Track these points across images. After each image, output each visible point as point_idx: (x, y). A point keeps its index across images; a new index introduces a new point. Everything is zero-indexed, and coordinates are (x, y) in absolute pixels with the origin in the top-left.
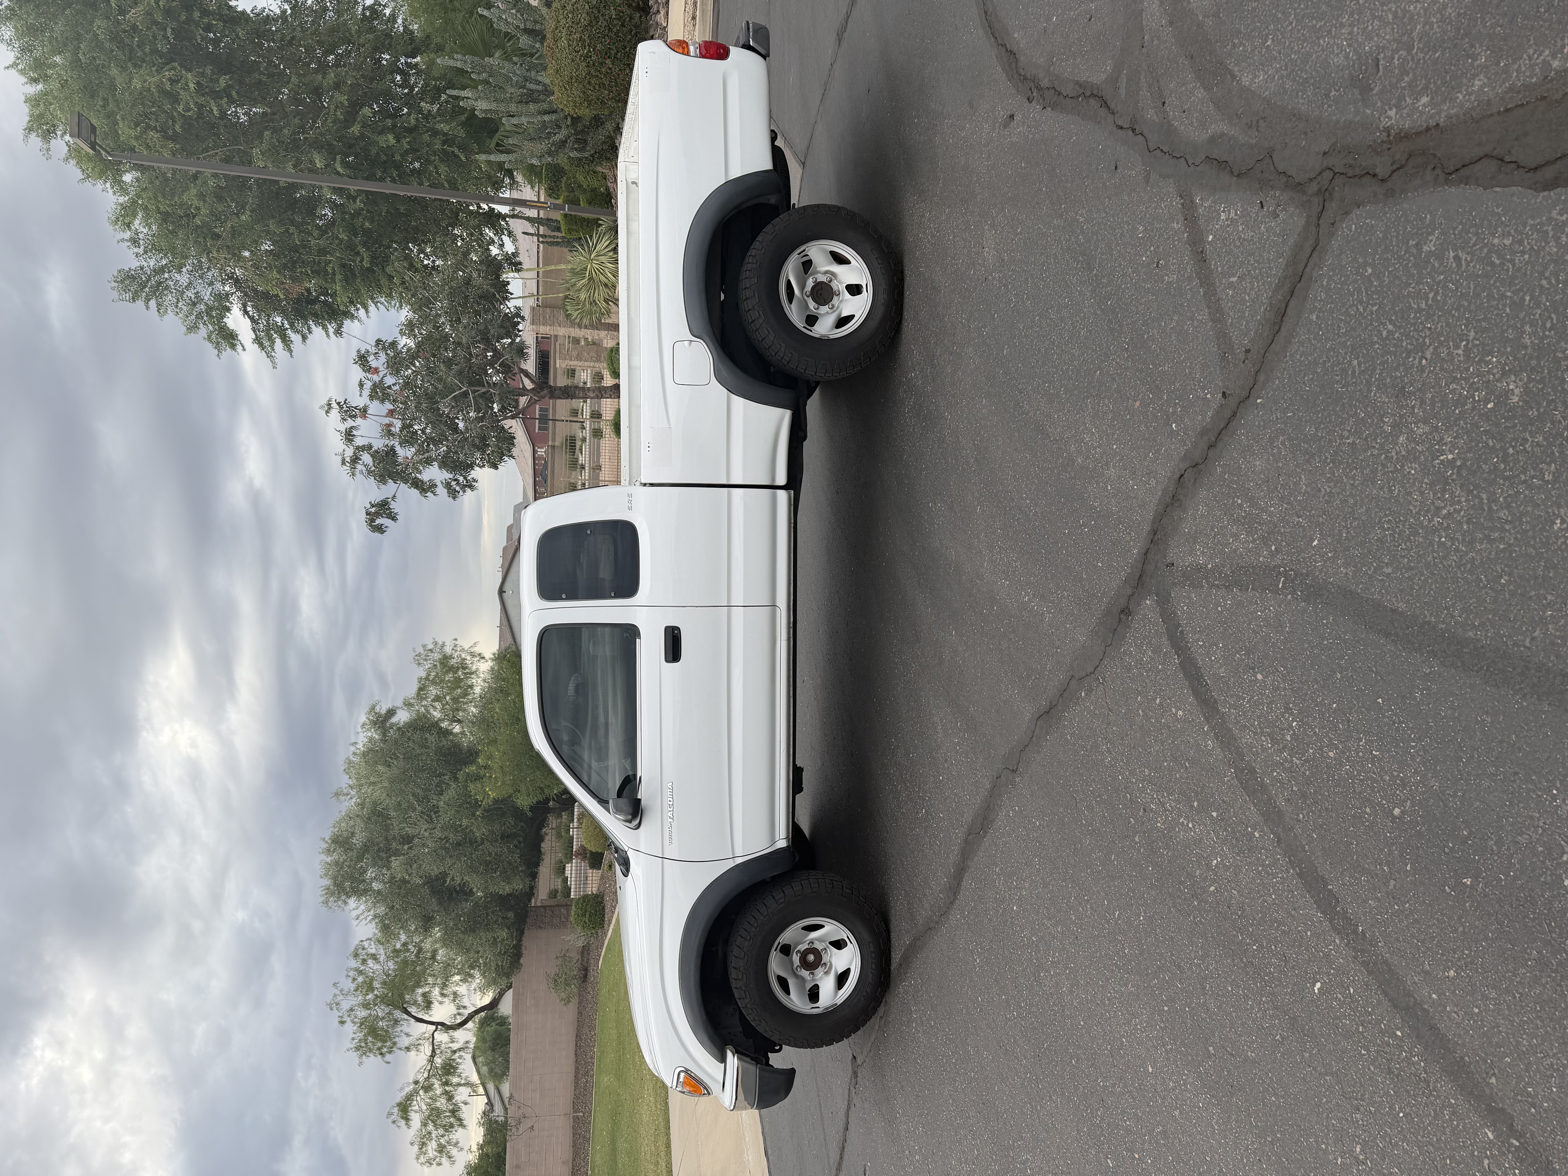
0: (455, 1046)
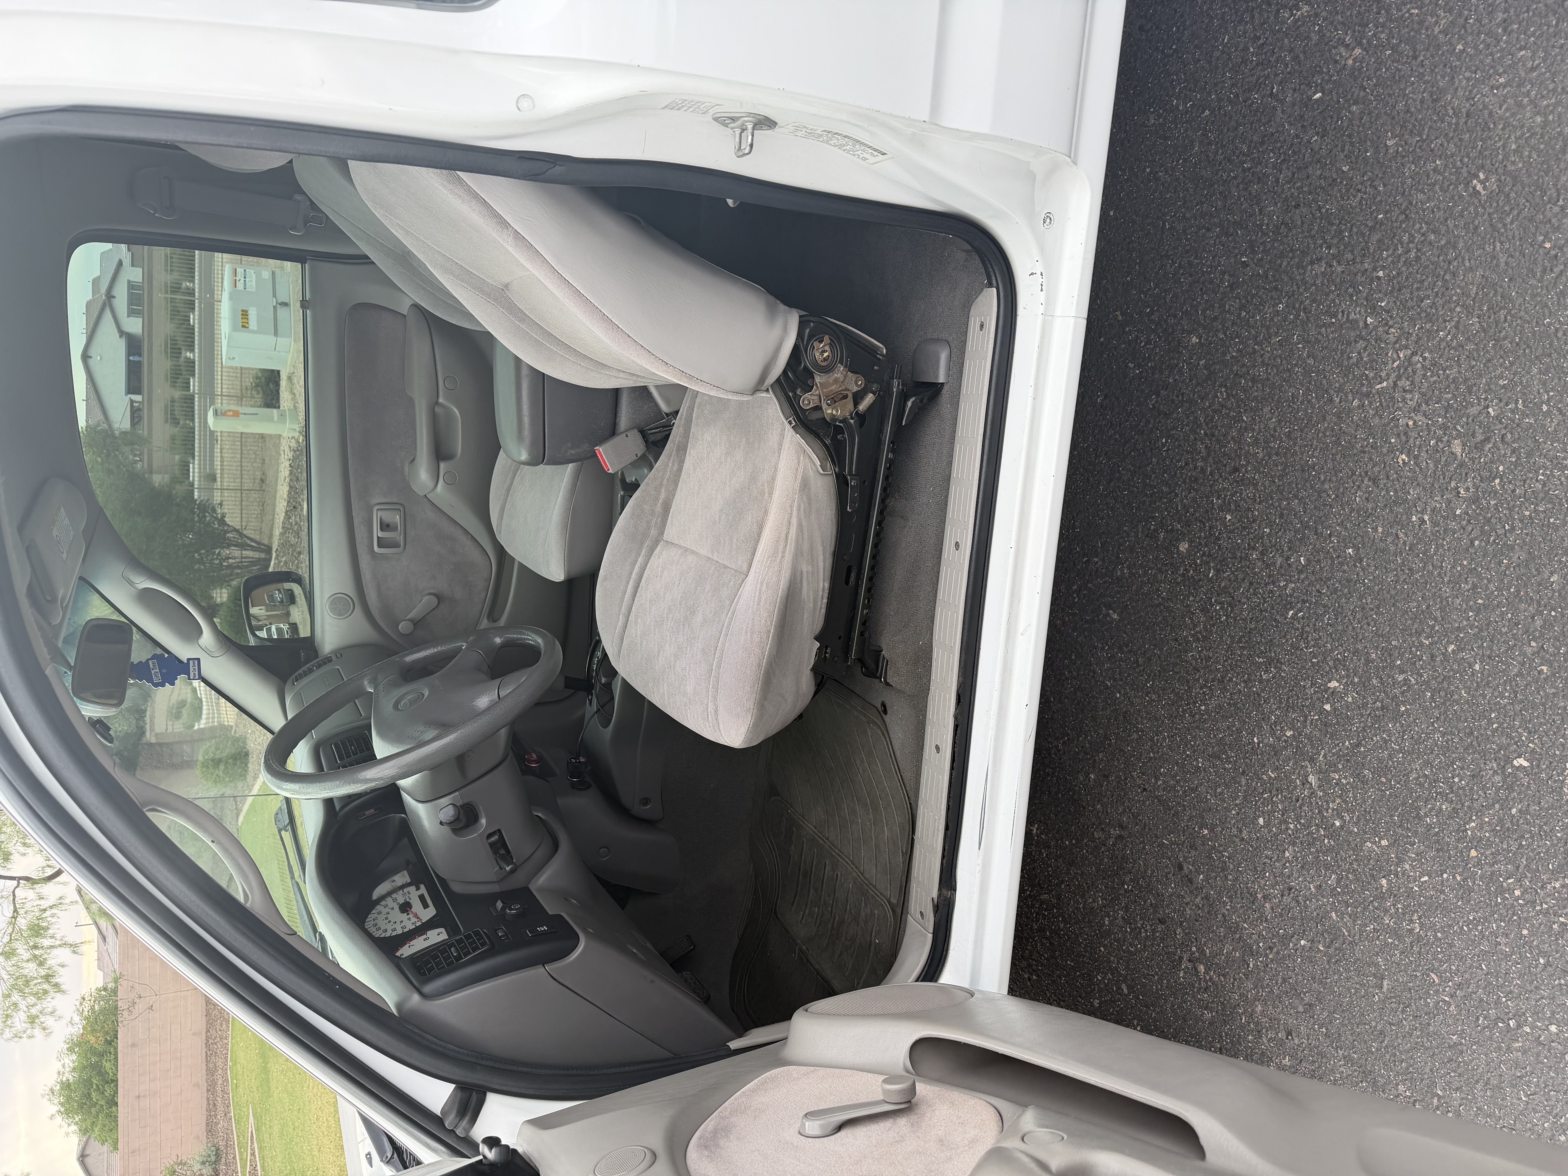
0: (45, 904)
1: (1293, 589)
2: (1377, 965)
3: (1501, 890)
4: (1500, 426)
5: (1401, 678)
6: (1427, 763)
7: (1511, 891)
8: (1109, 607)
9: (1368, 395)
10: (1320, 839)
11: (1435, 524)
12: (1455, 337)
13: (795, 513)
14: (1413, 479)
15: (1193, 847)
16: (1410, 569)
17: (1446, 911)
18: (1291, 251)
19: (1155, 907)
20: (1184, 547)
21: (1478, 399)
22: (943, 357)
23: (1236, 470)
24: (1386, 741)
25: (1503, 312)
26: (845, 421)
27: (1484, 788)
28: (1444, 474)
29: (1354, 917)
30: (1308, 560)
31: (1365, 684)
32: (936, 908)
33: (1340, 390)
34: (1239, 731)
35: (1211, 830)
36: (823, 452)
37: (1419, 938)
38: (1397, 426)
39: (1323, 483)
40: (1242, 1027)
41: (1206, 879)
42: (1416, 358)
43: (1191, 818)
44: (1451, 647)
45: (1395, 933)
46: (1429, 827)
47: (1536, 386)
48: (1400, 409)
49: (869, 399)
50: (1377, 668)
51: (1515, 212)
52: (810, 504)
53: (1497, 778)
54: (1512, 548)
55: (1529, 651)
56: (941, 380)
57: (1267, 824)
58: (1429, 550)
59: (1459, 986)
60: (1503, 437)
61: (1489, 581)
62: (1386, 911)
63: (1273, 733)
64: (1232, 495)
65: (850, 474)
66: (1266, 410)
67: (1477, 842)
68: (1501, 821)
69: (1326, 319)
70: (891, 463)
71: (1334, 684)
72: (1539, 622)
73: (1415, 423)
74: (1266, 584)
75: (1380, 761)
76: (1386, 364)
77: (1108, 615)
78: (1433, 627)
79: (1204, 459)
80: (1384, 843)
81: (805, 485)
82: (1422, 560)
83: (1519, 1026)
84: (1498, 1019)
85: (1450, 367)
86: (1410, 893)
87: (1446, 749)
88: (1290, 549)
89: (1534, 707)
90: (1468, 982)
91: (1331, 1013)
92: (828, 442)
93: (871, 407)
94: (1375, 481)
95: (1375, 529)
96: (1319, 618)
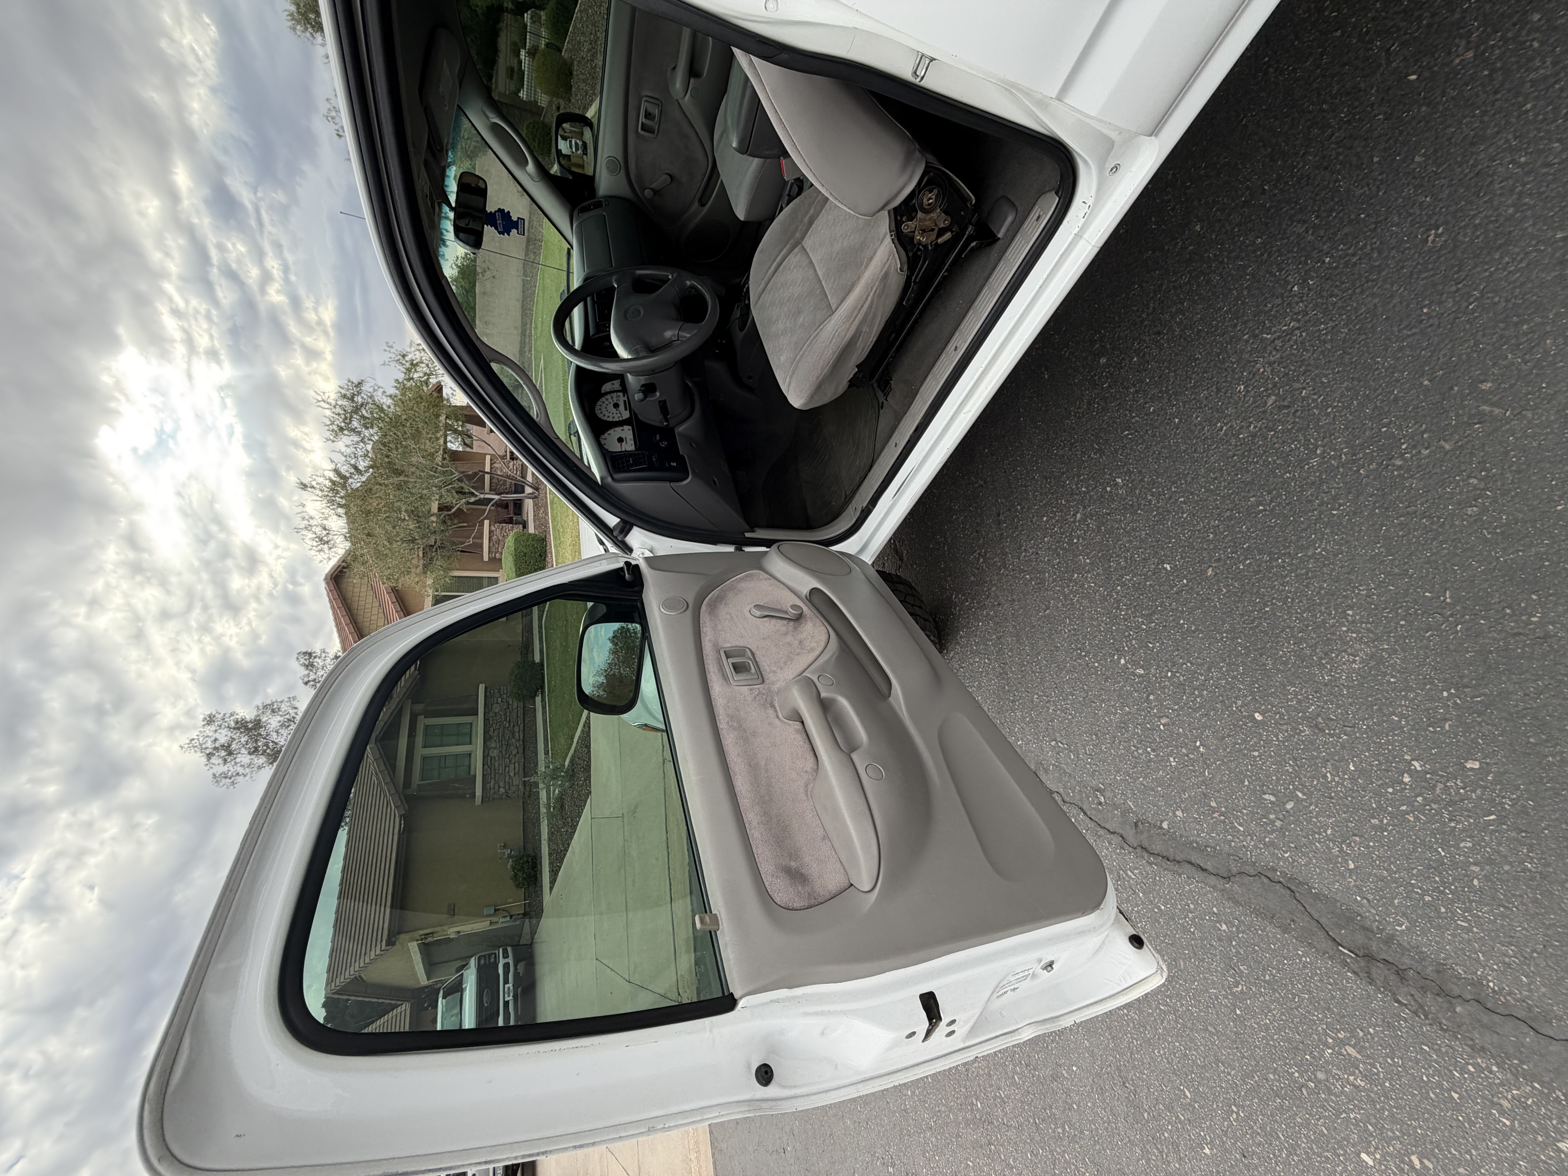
1: (1137, 421)
2: (1050, 603)
3: (1118, 608)
4: (1300, 404)
5: (1149, 498)
6: (1130, 541)
7: (1121, 610)
8: (1046, 369)
9: (1256, 336)
10: (1064, 542)
11: (1226, 434)
12: (1326, 334)
13: (872, 294)
14: (1236, 403)
15: (1009, 510)
16: (1196, 450)
17: (1091, 602)
18: (1296, 202)
19: (978, 524)
20: (1103, 360)
21: (1304, 381)
22: (1010, 219)
23: (1158, 333)
24: (1121, 520)
25: (1364, 337)
26: (925, 246)
27: (1144, 567)
28: (1252, 411)
29: (1054, 580)
30: (1154, 411)
31: (1132, 490)
32: (862, 511)
33: (1245, 323)
34: (1063, 473)
35: (1021, 509)
36: (905, 259)
37: (1073, 604)
38: (1254, 366)
39: (1193, 373)
40: (983, 591)
41: (1006, 527)
42: (1297, 332)
43: (1016, 498)
44: (1182, 499)
45: (1065, 597)
46: (1110, 567)
47: (1337, 395)
48: (1264, 357)
49: (948, 236)
50: (1143, 486)
51: (1432, 272)
52: (883, 290)
53: (1153, 566)
54: (1248, 472)
55: (1212, 523)
56: (1000, 235)
57: (1047, 521)
58: (1211, 445)
59: (1075, 630)
60: (1297, 411)
61: (1224, 480)
62: (1068, 586)
63: (1077, 484)
64: (1146, 347)
65: (915, 282)
66: (1200, 306)
67: (1123, 585)
68: (1139, 584)
69: (1274, 269)
70: (944, 277)
71: (1119, 480)
72: (1228, 513)
73: (1263, 372)
74: (1127, 410)
75: (1112, 527)
76: (1280, 323)
77: (1043, 373)
78: (1182, 484)
79: (1148, 315)
80: (1088, 561)
81: (886, 276)
82: (1204, 448)
83: (1085, 656)
84: (1080, 649)
85: (1307, 351)
86: (1082, 586)
87: (1142, 541)
88: (1151, 398)
89: (1193, 548)
90: (1079, 630)
91: (1020, 608)
92: (910, 254)
93: (946, 242)
94: (1218, 390)
95: (1197, 417)
96: (1137, 444)
